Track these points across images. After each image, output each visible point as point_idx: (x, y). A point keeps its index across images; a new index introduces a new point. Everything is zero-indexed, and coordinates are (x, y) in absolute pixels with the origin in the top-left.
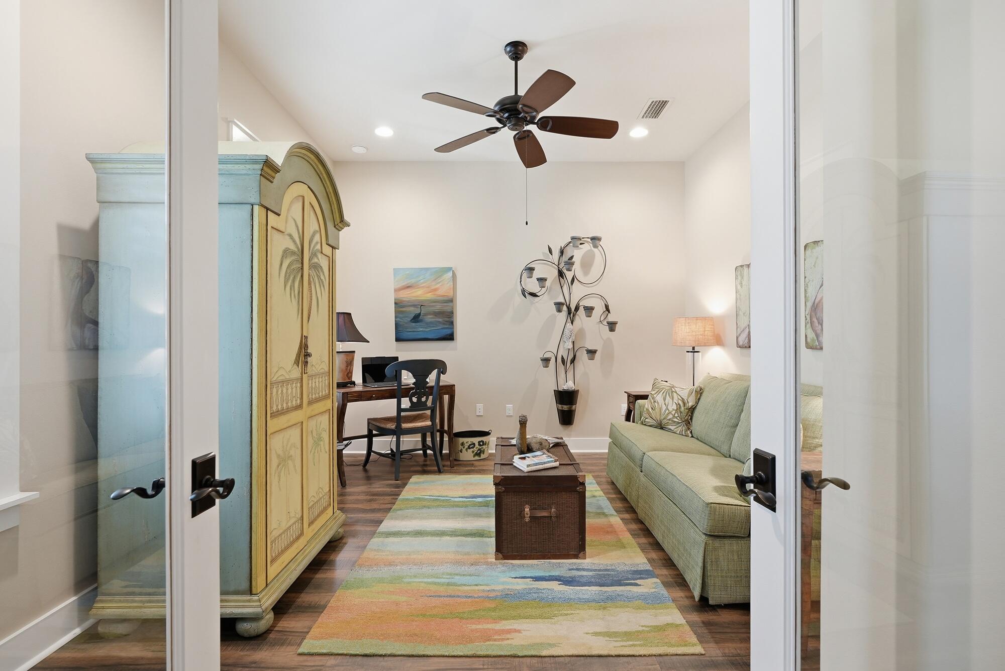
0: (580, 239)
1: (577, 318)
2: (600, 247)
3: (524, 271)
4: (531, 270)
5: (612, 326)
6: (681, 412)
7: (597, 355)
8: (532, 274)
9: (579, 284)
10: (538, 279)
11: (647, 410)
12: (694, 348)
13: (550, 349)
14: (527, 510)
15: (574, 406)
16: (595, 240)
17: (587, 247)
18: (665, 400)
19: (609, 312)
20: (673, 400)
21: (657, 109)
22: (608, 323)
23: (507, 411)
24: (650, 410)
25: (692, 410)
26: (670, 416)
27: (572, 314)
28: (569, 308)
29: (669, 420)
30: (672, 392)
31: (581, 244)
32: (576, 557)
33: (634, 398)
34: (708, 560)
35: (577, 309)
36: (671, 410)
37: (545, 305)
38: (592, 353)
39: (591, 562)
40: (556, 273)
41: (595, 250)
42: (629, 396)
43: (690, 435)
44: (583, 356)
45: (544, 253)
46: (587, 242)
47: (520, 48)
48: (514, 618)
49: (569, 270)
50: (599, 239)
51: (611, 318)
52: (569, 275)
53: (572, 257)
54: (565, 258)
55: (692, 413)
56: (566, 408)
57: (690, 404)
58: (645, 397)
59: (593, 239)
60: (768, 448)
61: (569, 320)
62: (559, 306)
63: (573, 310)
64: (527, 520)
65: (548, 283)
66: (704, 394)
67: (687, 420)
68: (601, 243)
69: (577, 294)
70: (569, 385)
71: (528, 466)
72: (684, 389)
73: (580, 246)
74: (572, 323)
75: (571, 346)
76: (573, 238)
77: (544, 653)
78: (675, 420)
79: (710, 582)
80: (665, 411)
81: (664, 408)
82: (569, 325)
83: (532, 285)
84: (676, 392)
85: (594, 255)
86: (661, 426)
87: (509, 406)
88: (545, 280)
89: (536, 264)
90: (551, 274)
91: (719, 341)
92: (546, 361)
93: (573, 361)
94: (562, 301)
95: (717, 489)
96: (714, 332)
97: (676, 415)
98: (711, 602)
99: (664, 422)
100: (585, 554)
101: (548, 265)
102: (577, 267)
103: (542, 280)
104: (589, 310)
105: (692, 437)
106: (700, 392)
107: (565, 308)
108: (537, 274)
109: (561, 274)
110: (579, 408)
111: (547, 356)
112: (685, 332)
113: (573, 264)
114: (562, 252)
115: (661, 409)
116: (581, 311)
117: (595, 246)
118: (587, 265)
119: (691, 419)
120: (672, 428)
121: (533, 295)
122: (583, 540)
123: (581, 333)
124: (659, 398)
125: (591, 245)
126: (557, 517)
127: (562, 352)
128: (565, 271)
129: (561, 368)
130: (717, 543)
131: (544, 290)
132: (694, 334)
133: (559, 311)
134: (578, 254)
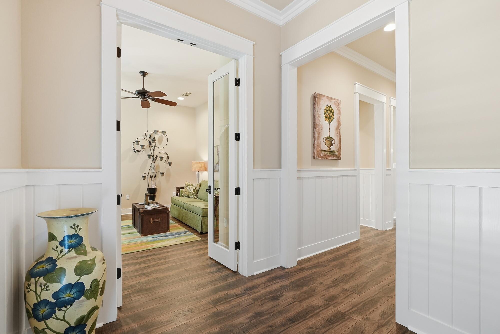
0: (158, 132)
1: (157, 161)
2: (166, 135)
3: (135, 142)
4: (138, 142)
5: (170, 164)
6: (195, 192)
7: (165, 174)
8: (139, 143)
9: (157, 147)
10: (141, 146)
11: (184, 192)
12: (198, 172)
13: (146, 172)
14: (152, 220)
15: (155, 194)
16: (164, 132)
17: (161, 134)
18: (190, 188)
19: (169, 159)
20: (192, 188)
21: (188, 94)
22: (169, 163)
23: (127, 198)
24: (185, 192)
25: (198, 191)
26: (192, 193)
27: (155, 159)
28: (153, 157)
29: (191, 194)
30: (192, 185)
31: (158, 133)
32: (167, 232)
33: (179, 189)
34: (203, 222)
35: (157, 157)
36: (192, 191)
37: (144, 155)
38: (162, 174)
39: (171, 232)
40: (148, 143)
41: (164, 136)
42: (177, 188)
43: (198, 198)
44: (159, 175)
45: (143, 136)
46: (160, 132)
47: (145, 74)
48: (153, 244)
49: (154, 143)
50: (166, 132)
51: (170, 161)
52: (154, 145)
53: (155, 138)
54: (152, 138)
55: (198, 192)
56: (152, 195)
57: (198, 189)
58: (183, 188)
59: (163, 132)
60: (210, 185)
61: (153, 162)
62: (150, 156)
63: (155, 158)
64: (152, 223)
65: (145, 147)
66: (201, 186)
67: (196, 194)
68: (166, 134)
69: (156, 152)
70: (154, 186)
71: (151, 207)
72: (196, 185)
73: (158, 134)
74: (155, 163)
75: (154, 172)
76: (155, 131)
77: (165, 246)
78: (193, 194)
79: (203, 227)
80: (190, 192)
81: (190, 191)
82: (153, 163)
83: (138, 148)
84: (193, 186)
85: (163, 137)
86: (189, 197)
87: (128, 196)
88: (144, 146)
89: (140, 139)
90: (146, 144)
91: (206, 170)
92: (144, 177)
93: (155, 177)
94: (151, 154)
95: (204, 206)
96: (205, 167)
97: (193, 193)
98: (203, 233)
99: (190, 195)
100: (169, 231)
101: (145, 140)
102: (157, 142)
103: (143, 146)
104: (162, 158)
105: (198, 199)
106: (200, 185)
107: (152, 157)
108: (141, 144)
109: (150, 144)
110: (157, 195)
111: (144, 175)
112: (196, 167)
113: (155, 141)
114: (151, 136)
115: (189, 191)
116: (158, 158)
117: (164, 135)
118: (160, 141)
119: (198, 194)
120: (192, 197)
121: (139, 151)
122: (169, 227)
123: (158, 167)
124: (188, 188)
125: (162, 134)
126: (161, 221)
127: (151, 174)
128: (152, 143)
129: (150, 180)
130: (205, 218)
131: (143, 150)
132: (199, 167)
133: (150, 158)
134: (157, 137)
